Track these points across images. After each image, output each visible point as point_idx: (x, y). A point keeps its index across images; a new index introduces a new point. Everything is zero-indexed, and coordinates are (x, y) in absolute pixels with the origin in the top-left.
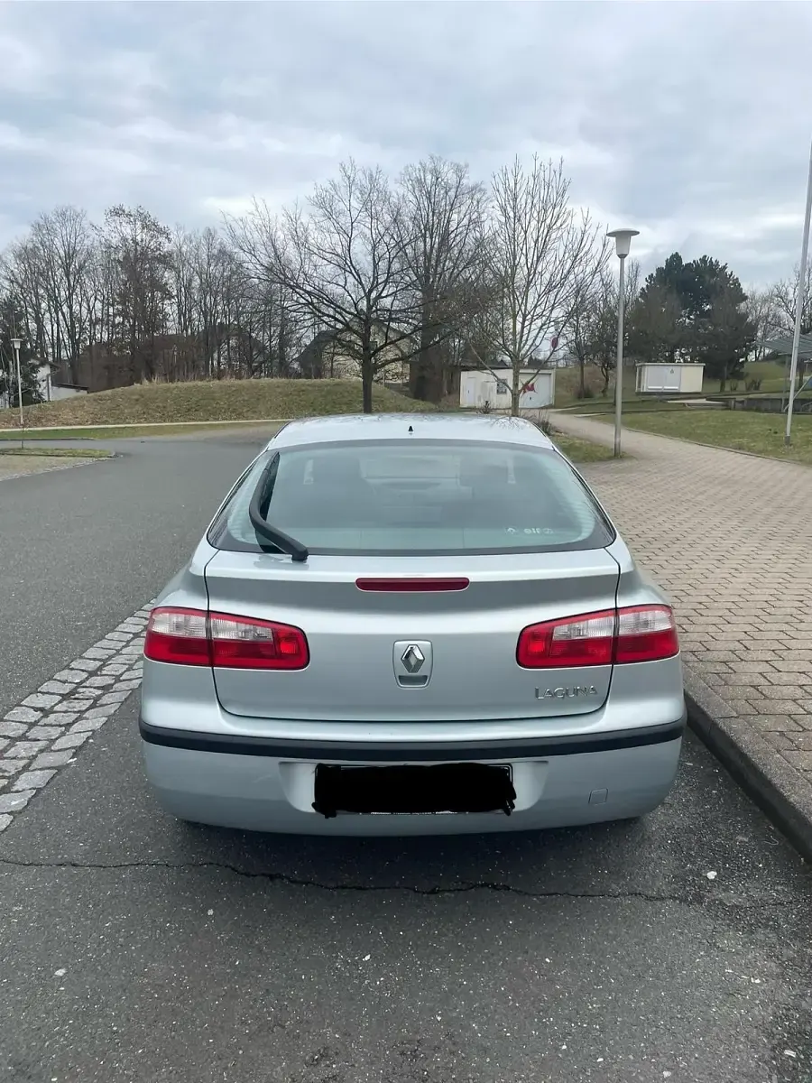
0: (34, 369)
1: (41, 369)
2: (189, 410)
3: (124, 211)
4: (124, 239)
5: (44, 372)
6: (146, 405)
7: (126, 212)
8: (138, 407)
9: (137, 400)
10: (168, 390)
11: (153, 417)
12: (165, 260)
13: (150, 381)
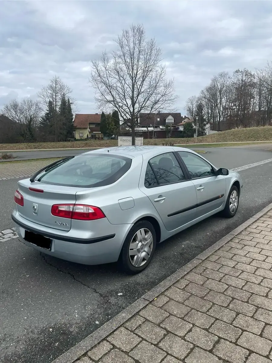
0: (205, 125)
1: (207, 125)
2: (249, 137)
3: (239, 71)
4: (239, 80)
5: (208, 126)
6: (234, 136)
7: (240, 71)
8: (232, 137)
9: (232, 134)
10: (243, 130)
11: (236, 140)
12: (253, 85)
13: (238, 128)
